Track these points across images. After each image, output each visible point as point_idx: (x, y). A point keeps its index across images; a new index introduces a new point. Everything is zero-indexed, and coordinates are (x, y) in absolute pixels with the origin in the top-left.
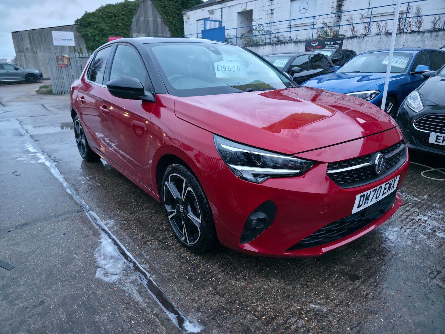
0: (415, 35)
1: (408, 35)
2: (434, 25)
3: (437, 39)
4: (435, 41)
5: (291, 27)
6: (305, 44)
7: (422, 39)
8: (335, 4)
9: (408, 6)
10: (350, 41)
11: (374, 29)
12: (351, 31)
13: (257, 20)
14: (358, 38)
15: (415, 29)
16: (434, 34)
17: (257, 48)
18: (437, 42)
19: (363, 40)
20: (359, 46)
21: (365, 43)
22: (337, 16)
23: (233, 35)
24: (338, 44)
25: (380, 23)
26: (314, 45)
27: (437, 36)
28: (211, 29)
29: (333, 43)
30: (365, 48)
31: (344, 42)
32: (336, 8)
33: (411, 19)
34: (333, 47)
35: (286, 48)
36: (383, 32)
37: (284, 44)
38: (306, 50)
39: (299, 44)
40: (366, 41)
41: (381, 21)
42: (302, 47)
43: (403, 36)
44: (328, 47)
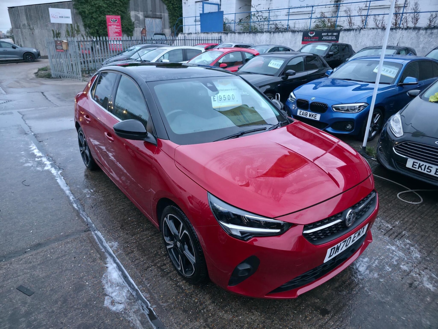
0: (411, 31)
1: (404, 31)
2: (430, 22)
3: (431, 36)
4: (429, 39)
5: (289, 15)
6: (302, 33)
7: (417, 36)
9: (406, 1)
10: (347, 33)
11: (371, 23)
12: (348, 23)
13: (256, 6)
14: (355, 31)
15: (411, 25)
16: (429, 31)
17: (255, 35)
18: (432, 40)
20: (356, 39)
21: (361, 36)
22: (335, 5)
23: (232, 19)
24: (335, 36)
25: (377, 17)
26: (311, 35)
27: (432, 33)
28: (209, 13)
29: (330, 34)
30: (361, 42)
31: (341, 34)
33: (408, 14)
34: (330, 38)
35: (284, 36)
36: (380, 26)
37: (282, 33)
38: (303, 40)
39: (297, 33)
40: (363, 35)
41: (379, 15)
42: (299, 37)
43: (399, 32)
44: (325, 38)
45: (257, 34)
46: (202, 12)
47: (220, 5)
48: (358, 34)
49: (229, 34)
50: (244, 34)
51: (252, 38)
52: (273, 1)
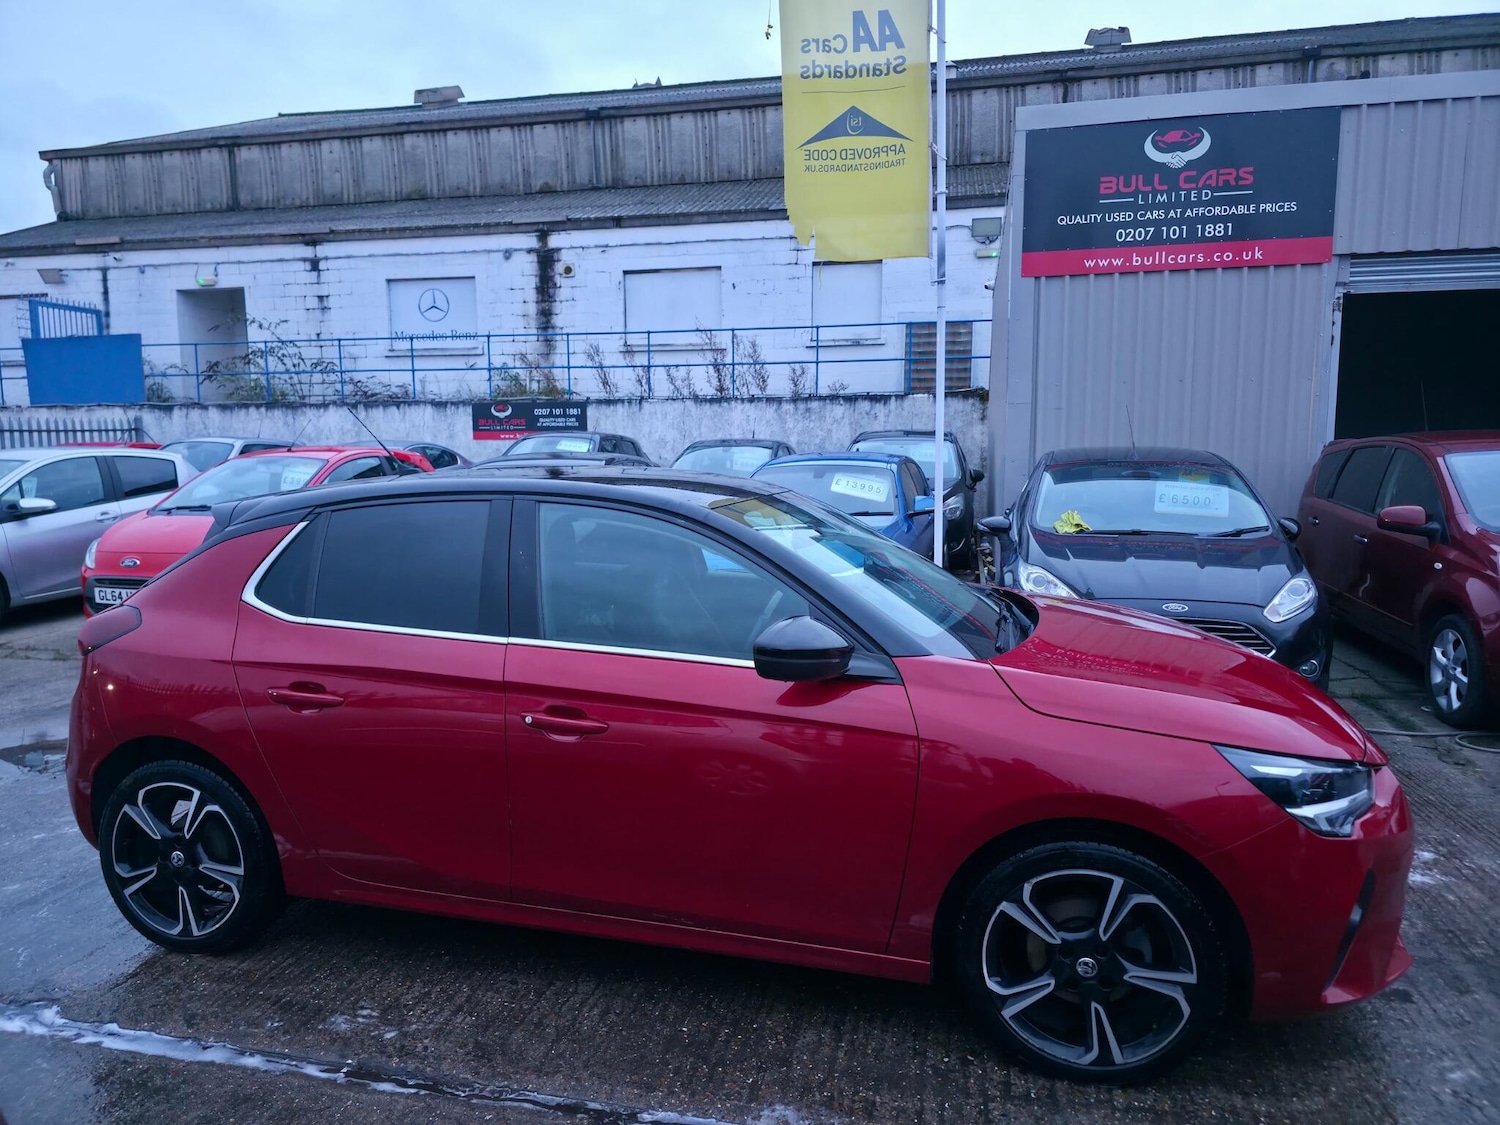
0: (762, 405)
1: (747, 405)
2: (796, 385)
3: (810, 417)
4: (807, 422)
5: (396, 356)
6: (470, 410)
7: (779, 415)
8: (532, 309)
9: (734, 337)
10: (605, 409)
11: (661, 385)
12: (601, 385)
14: (626, 404)
15: (755, 391)
16: (802, 406)
18: (812, 425)
19: (640, 409)
20: (634, 424)
21: (646, 417)
22: (541, 338)
24: (573, 416)
25: (673, 371)
26: (502, 415)
27: (808, 410)
29: (558, 411)
30: (650, 431)
31: (591, 411)
32: (537, 319)
33: (746, 367)
34: (560, 423)
35: (406, 417)
36: (686, 392)
37: (398, 407)
38: (476, 428)
39: (450, 410)
40: (650, 413)
41: (677, 366)
42: (464, 419)
43: (736, 407)
44: (547, 422)
45: (299, 411)
46: (29, 335)
47: (107, 314)
48: (637, 413)
49: (176, 412)
50: (243, 412)
51: (280, 424)
52: (333, 314)
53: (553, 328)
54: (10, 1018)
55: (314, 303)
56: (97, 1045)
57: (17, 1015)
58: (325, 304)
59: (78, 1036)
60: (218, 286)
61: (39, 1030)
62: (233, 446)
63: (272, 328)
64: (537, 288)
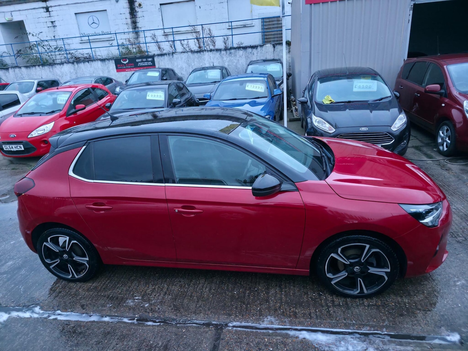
0: (215, 52)
1: (210, 53)
2: (225, 44)
4: (230, 57)
6: (114, 61)
7: (221, 56)
8: (129, 21)
9: (202, 27)
10: (161, 58)
11: (179, 48)
12: (158, 49)
14: (168, 55)
15: (212, 47)
16: (228, 52)
18: (232, 58)
19: (173, 57)
20: (171, 63)
21: (175, 60)
22: (134, 32)
24: (150, 61)
25: (182, 42)
26: (125, 63)
27: (230, 53)
29: (144, 60)
30: (177, 65)
31: (156, 59)
32: (131, 25)
33: (208, 38)
34: (146, 64)
35: (92, 66)
36: (188, 49)
37: (88, 62)
38: (117, 68)
39: (107, 62)
40: (176, 58)
41: (184, 40)
42: (112, 65)
43: (206, 54)
44: (141, 64)
45: (54, 66)
48: (172, 58)
49: (10, 70)
50: (34, 68)
51: (48, 71)
52: (58, 28)
53: (138, 28)
54: (25, 312)
55: (50, 24)
56: (56, 319)
57: (27, 311)
58: (54, 25)
59: (49, 316)
60: (14, 20)
61: (36, 316)
62: (34, 82)
63: (37, 36)
64: (130, 13)
